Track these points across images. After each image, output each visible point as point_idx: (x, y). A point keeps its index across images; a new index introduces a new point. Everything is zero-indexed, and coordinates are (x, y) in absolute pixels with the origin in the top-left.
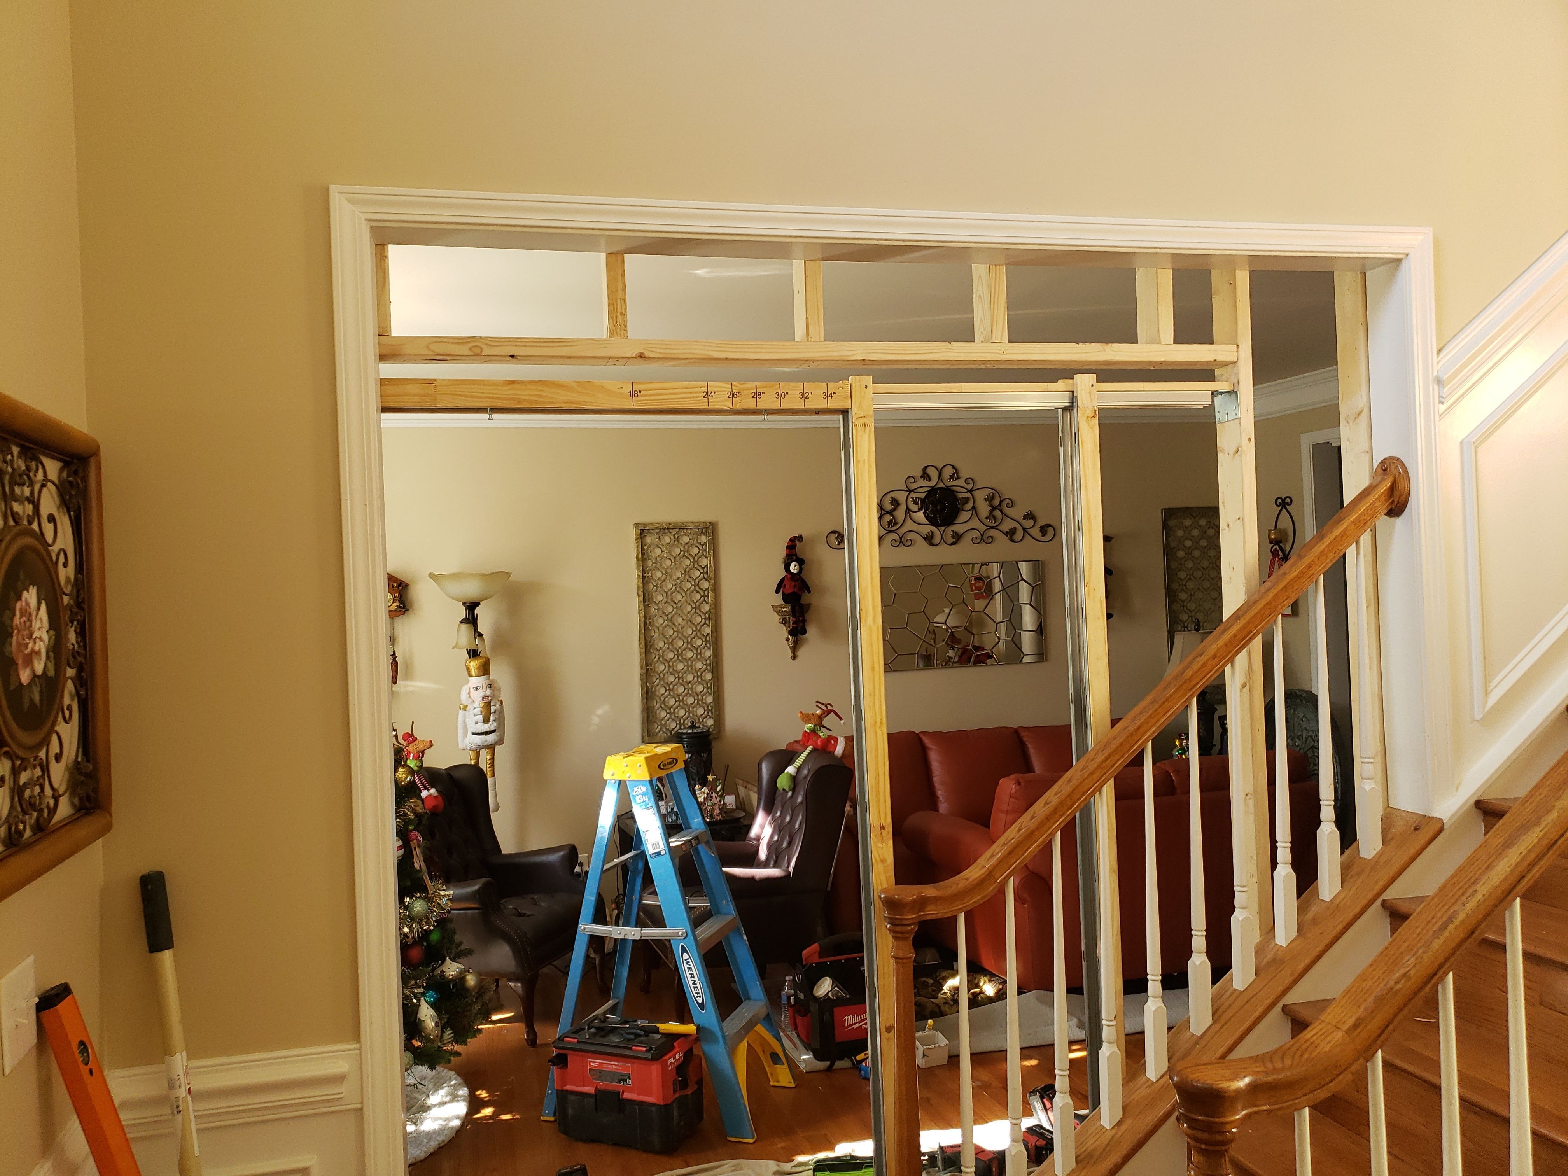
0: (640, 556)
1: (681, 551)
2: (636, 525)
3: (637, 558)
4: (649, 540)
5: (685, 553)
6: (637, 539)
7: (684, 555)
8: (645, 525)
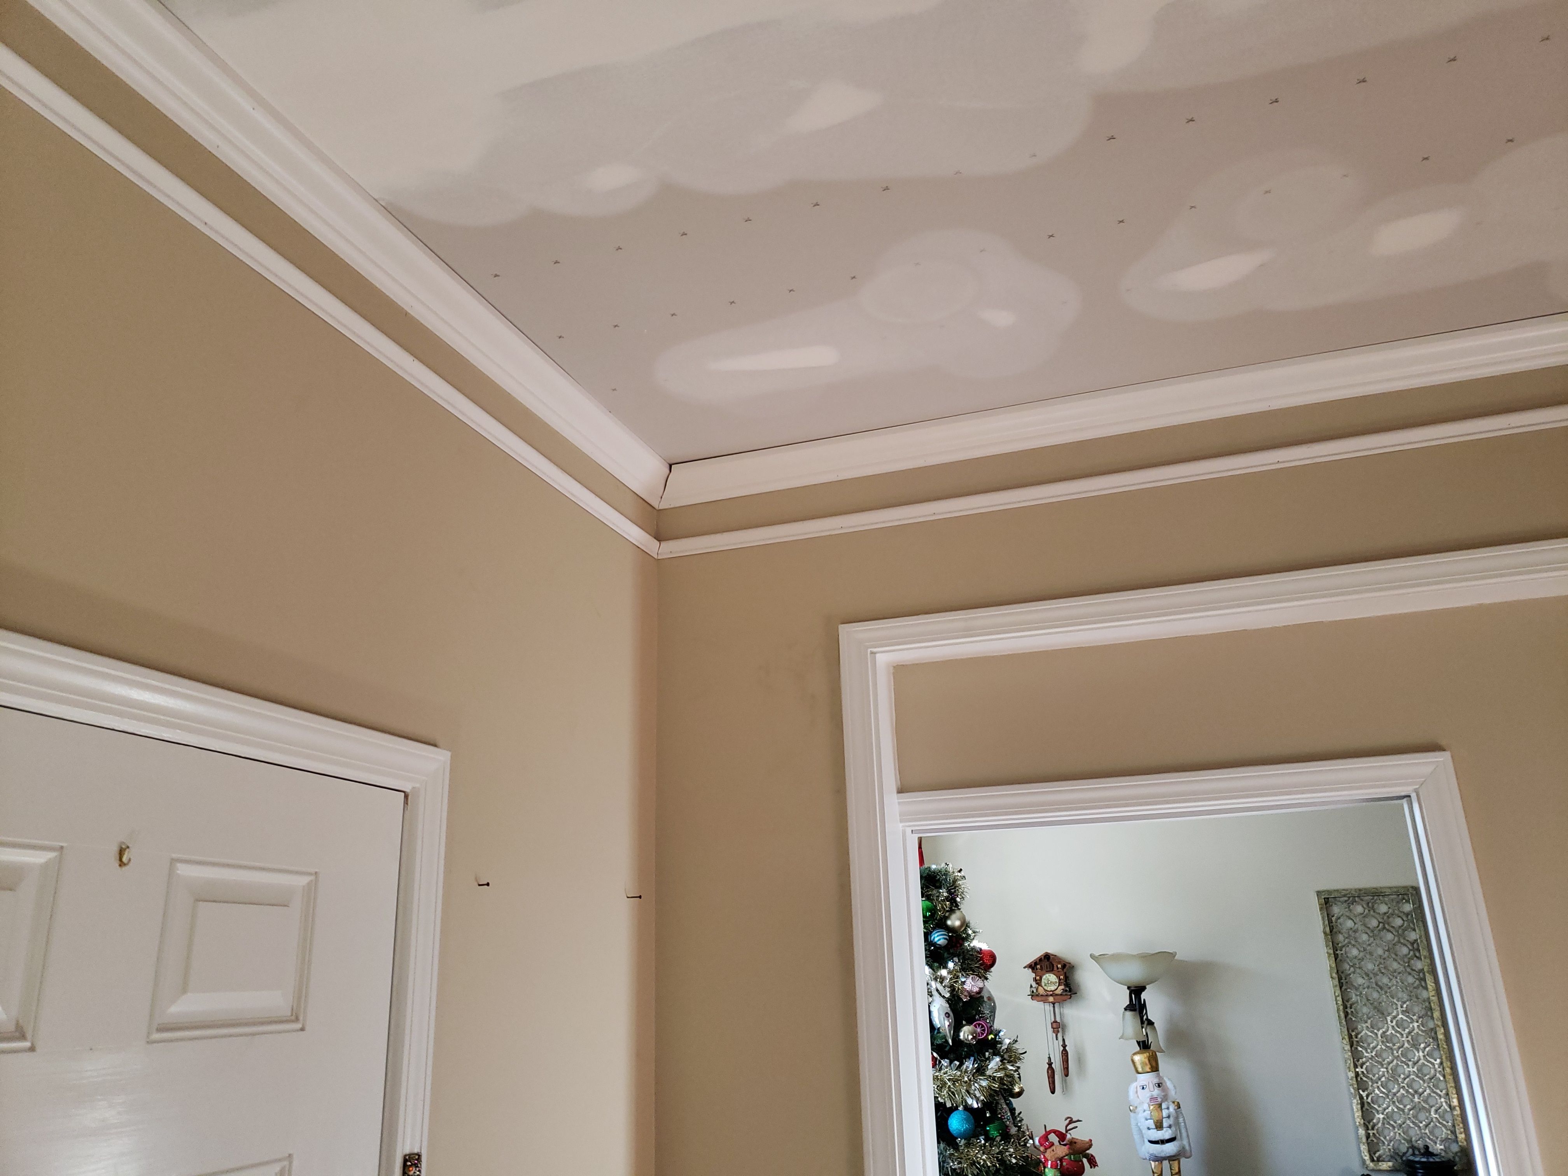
0: (1328, 929)
1: (1380, 923)
2: (1319, 893)
3: (1325, 933)
4: (1336, 910)
5: (1385, 924)
6: (1321, 909)
7: (1384, 928)
8: (1329, 892)
